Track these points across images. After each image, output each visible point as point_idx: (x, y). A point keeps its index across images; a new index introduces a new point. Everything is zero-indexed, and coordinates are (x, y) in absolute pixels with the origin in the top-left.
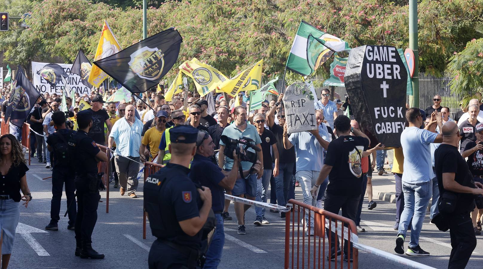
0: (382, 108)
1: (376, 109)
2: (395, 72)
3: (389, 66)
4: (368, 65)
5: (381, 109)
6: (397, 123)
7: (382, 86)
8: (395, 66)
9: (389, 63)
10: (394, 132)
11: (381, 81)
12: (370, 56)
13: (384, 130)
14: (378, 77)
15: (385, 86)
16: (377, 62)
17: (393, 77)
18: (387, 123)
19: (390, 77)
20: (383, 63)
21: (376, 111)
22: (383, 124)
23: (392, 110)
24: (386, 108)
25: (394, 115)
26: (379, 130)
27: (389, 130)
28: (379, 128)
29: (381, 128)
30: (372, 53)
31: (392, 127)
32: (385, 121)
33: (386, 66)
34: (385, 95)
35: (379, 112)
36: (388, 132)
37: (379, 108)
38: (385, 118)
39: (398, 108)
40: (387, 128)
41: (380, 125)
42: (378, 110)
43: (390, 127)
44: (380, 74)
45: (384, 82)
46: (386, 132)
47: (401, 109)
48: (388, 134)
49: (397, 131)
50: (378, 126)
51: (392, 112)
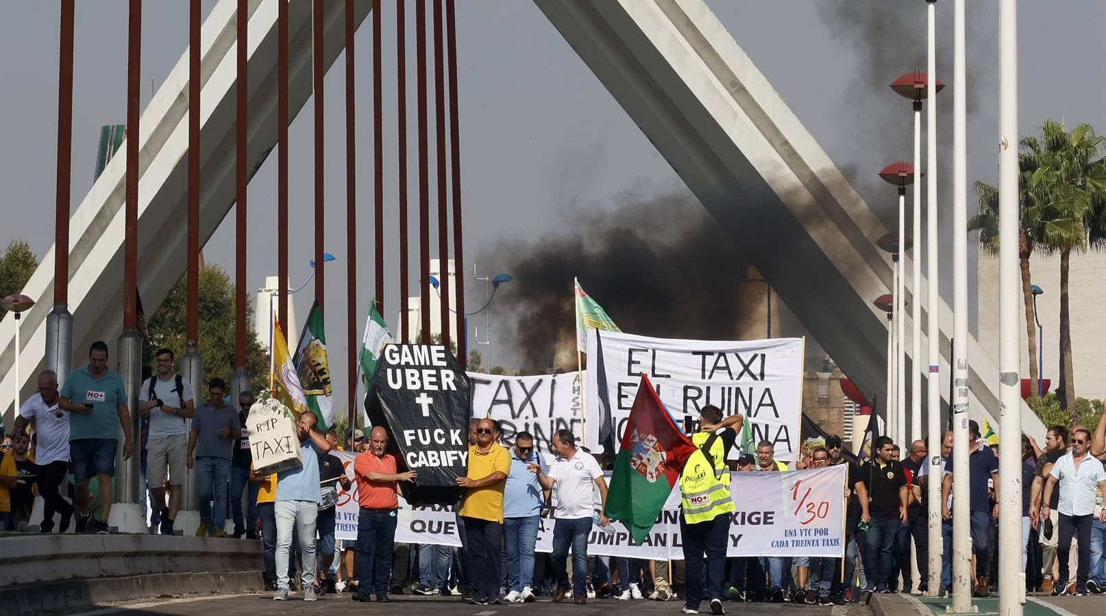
0: (420, 431)
1: (406, 433)
2: (444, 380)
3: (434, 372)
4: (389, 371)
5: (416, 432)
6: (449, 453)
7: (418, 400)
8: (443, 372)
9: (431, 367)
10: (444, 464)
11: (418, 393)
12: (394, 359)
13: (425, 462)
14: (410, 387)
15: (424, 401)
16: (408, 365)
17: (440, 387)
18: (430, 453)
19: (435, 388)
20: (420, 368)
21: (408, 436)
22: (421, 454)
23: (439, 434)
24: (427, 431)
25: (443, 441)
26: (413, 462)
27: (434, 461)
28: (414, 460)
29: (417, 459)
30: (398, 354)
31: (439, 457)
32: (425, 449)
33: (425, 372)
34: (426, 413)
35: (414, 438)
36: (432, 465)
37: (413, 432)
38: (425, 446)
39: (452, 431)
40: (431, 459)
41: (415, 456)
42: (411, 435)
43: (436, 458)
44: (414, 383)
45: (423, 395)
46: (427, 465)
47: (458, 431)
48: (432, 468)
49: (451, 464)
50: (412, 457)
51: (440, 436)
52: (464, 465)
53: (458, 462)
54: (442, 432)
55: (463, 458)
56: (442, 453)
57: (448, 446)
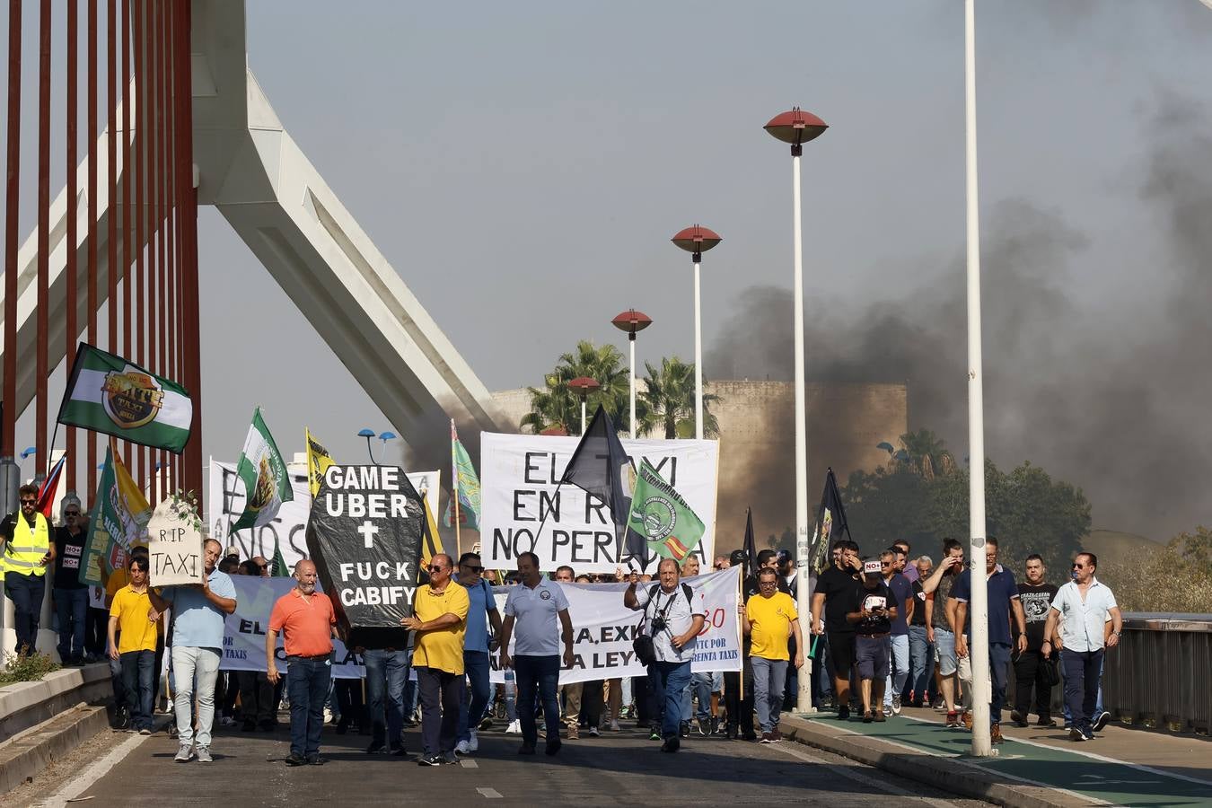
0: (359, 565)
1: (343, 567)
2: (394, 506)
3: (382, 497)
4: (329, 497)
5: (355, 566)
6: (393, 589)
7: (361, 529)
8: (394, 497)
9: (380, 491)
10: (386, 602)
11: (361, 521)
12: (336, 482)
13: (363, 600)
14: (352, 514)
15: (368, 530)
16: (352, 490)
17: (389, 514)
18: (369, 590)
19: (383, 515)
20: (366, 493)
21: (345, 570)
22: (359, 590)
23: (383, 568)
24: (368, 565)
25: (387, 575)
26: (348, 600)
27: (374, 599)
28: (349, 597)
29: (353, 597)
30: (341, 477)
31: (380, 595)
32: (364, 585)
33: (372, 498)
34: (369, 543)
35: (351, 572)
36: (371, 602)
37: (351, 565)
38: (364, 581)
39: (398, 564)
40: (370, 596)
41: (351, 592)
42: (348, 569)
43: (376, 595)
44: (357, 509)
45: (368, 524)
46: (365, 603)
47: (406, 564)
48: (371, 607)
49: (394, 602)
50: (347, 594)
51: (384, 570)
52: (410, 602)
53: (402, 600)
54: (386, 566)
55: (409, 595)
56: (385, 590)
57: (392, 582)
